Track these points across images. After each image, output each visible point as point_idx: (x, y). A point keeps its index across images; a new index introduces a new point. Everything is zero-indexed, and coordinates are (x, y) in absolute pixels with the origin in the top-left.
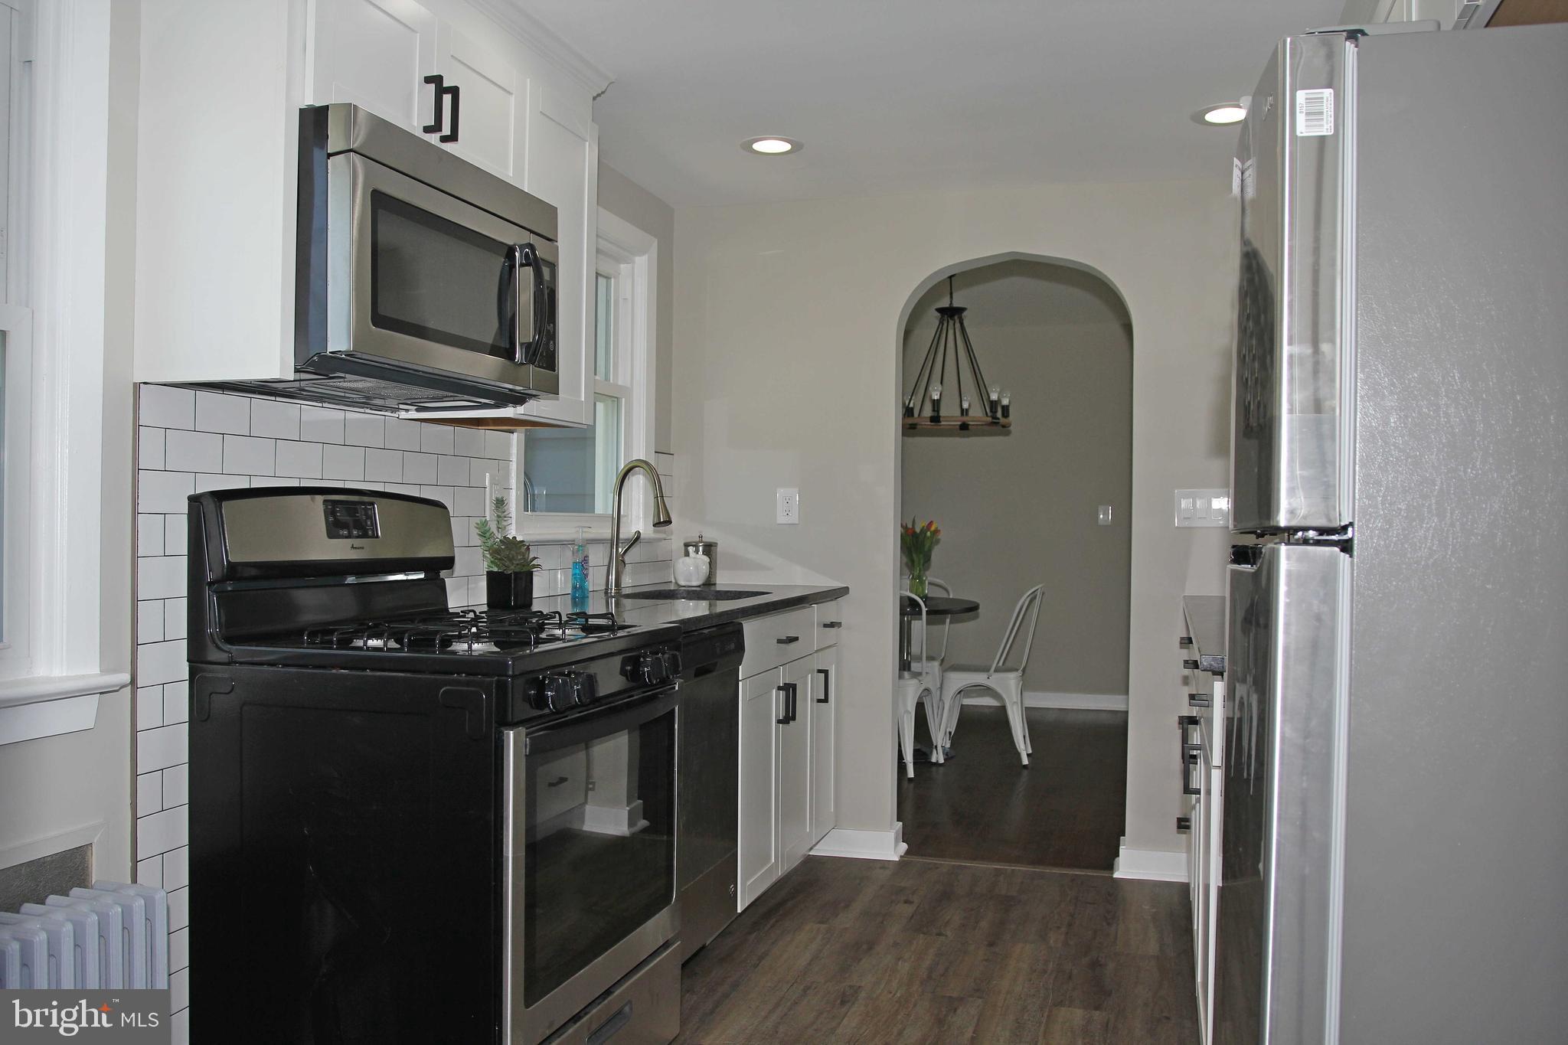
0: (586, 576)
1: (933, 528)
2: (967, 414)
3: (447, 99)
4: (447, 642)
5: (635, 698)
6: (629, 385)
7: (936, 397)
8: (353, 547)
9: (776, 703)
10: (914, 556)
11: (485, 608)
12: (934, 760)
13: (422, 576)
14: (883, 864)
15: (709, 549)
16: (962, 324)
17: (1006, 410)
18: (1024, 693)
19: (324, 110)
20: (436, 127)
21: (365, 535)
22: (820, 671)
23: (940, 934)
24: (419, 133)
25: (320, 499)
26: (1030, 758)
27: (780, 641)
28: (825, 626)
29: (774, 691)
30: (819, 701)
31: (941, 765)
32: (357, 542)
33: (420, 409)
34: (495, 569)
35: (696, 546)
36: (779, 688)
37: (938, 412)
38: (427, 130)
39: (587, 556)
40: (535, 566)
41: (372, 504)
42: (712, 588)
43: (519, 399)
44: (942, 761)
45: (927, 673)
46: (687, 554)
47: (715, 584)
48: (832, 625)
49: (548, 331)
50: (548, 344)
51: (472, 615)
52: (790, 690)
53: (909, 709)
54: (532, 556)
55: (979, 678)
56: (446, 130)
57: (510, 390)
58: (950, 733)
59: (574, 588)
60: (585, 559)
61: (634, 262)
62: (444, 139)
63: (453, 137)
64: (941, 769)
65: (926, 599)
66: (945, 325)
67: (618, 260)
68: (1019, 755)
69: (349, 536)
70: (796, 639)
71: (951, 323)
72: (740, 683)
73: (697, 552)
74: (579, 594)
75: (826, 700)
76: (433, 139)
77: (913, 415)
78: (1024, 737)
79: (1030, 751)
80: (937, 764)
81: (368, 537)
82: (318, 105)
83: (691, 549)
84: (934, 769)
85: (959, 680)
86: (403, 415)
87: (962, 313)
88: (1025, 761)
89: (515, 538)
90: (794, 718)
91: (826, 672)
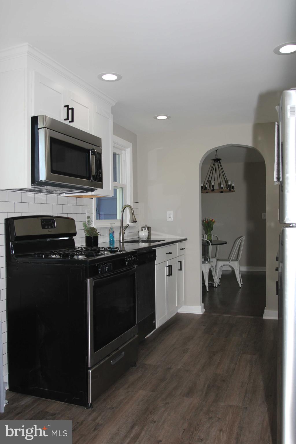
0: (114, 237)
1: (213, 221)
2: (222, 189)
3: (70, 111)
4: (73, 256)
5: (124, 270)
6: (125, 184)
7: (213, 184)
8: (49, 231)
9: (166, 271)
10: (208, 229)
11: (85, 246)
12: (214, 286)
13: (68, 238)
14: (198, 315)
15: (149, 229)
16: (220, 163)
17: (233, 187)
18: (240, 267)
19: (37, 117)
20: (68, 119)
21: (52, 228)
22: (179, 262)
23: (212, 334)
24: (63, 121)
25: (40, 218)
26: (242, 285)
27: (167, 254)
28: (181, 249)
29: (166, 268)
30: (179, 270)
31: (216, 287)
32: (50, 230)
33: (66, 193)
34: (88, 236)
35: (145, 228)
36: (167, 267)
37: (214, 188)
38: (65, 120)
39: (114, 231)
40: (99, 235)
41: (54, 219)
42: (150, 239)
43: (92, 190)
44: (217, 286)
45: (212, 262)
46: (142, 230)
47: (150, 238)
48: (183, 249)
49: (100, 172)
50: (100, 175)
51: (81, 248)
52: (170, 267)
53: (207, 272)
54: (98, 232)
55: (227, 263)
56: (70, 119)
57: (90, 188)
58: (219, 278)
59: (110, 240)
60: (113, 232)
61: (126, 150)
62: (70, 122)
63: (72, 121)
64: (217, 289)
65: (211, 241)
66: (215, 163)
67: (121, 150)
68: (238, 284)
69: (48, 228)
70: (172, 253)
71: (217, 163)
72: (155, 266)
73: (145, 229)
74: (112, 242)
75: (181, 270)
76: (67, 122)
77: (207, 189)
78: (240, 279)
79: (242, 283)
80: (215, 287)
81: (53, 228)
82: (36, 116)
83: (143, 228)
84: (215, 288)
85: (221, 263)
86: (62, 195)
87: (220, 160)
88: (240, 286)
89: (93, 227)
90: (171, 275)
91: (181, 262)
